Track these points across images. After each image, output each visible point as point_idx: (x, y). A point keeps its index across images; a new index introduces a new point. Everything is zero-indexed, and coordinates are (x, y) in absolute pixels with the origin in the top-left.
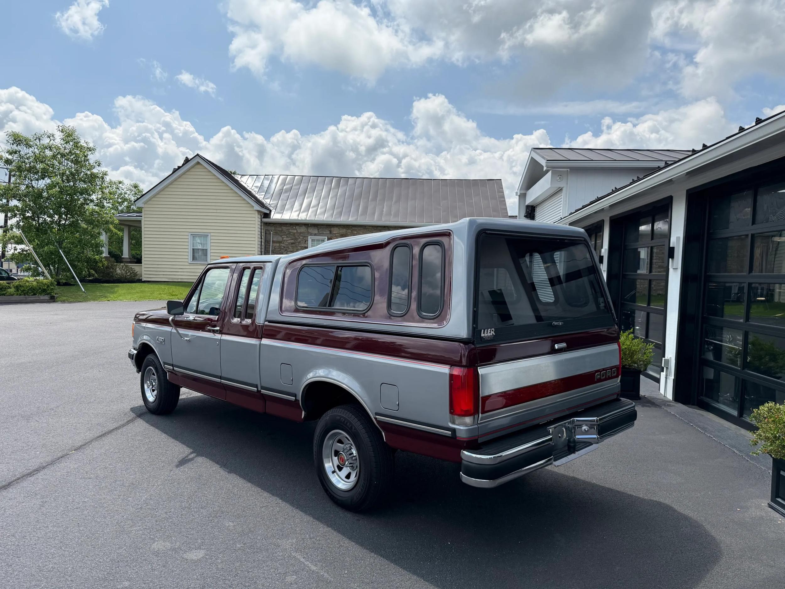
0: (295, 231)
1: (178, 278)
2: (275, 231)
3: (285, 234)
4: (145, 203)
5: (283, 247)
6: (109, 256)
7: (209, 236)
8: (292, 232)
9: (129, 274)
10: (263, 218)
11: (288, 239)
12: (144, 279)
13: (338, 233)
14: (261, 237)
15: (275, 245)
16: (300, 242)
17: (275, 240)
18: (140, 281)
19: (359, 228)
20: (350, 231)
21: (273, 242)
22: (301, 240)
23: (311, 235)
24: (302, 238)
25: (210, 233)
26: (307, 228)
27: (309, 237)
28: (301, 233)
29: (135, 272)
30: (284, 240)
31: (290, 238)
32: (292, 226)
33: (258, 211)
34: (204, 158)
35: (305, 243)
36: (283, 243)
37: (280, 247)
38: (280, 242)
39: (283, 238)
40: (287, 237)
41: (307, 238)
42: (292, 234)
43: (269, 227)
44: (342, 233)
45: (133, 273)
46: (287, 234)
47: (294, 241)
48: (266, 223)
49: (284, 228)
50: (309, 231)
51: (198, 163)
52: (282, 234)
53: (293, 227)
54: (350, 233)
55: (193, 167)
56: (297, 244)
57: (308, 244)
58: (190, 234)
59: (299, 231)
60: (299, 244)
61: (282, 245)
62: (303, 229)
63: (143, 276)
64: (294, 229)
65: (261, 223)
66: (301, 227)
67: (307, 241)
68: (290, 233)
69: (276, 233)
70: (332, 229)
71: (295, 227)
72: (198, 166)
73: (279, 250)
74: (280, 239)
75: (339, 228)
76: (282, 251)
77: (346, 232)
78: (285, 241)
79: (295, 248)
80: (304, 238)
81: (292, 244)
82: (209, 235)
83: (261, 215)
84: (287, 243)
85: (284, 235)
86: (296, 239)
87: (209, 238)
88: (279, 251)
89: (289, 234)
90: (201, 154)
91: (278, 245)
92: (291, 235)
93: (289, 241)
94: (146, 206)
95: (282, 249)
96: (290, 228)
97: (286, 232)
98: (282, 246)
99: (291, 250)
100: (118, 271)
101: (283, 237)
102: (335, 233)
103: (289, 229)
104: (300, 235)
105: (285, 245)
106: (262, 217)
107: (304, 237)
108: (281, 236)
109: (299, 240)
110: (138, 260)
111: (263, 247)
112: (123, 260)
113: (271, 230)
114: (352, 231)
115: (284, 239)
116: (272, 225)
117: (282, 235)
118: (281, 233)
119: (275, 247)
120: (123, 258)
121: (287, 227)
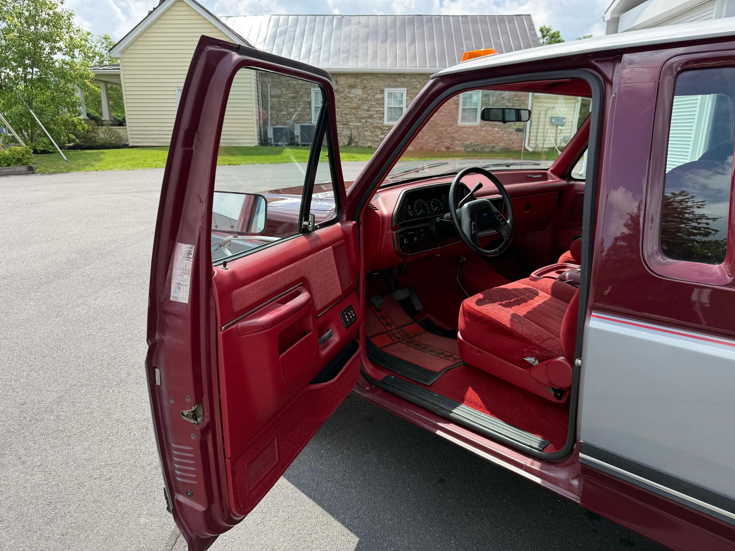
2: (272, 83)
3: (284, 86)
4: (120, 53)
5: (282, 103)
6: (88, 118)
8: (292, 84)
9: (113, 138)
11: (288, 92)
12: (130, 145)
13: (345, 84)
14: (258, 90)
15: (274, 99)
16: (302, 96)
17: (273, 94)
18: (126, 146)
19: (370, 77)
20: (359, 81)
21: (272, 96)
22: (303, 93)
23: (314, 86)
24: (304, 91)
27: (312, 89)
28: (302, 84)
29: (120, 136)
30: (284, 94)
31: (290, 92)
35: (308, 97)
36: (283, 98)
37: (279, 102)
38: (279, 97)
39: (282, 91)
40: (287, 90)
41: (309, 91)
42: (292, 85)
43: (265, 78)
44: (350, 84)
45: (118, 137)
46: (287, 86)
47: (294, 95)
52: (281, 86)
54: (359, 83)
56: (299, 98)
57: (311, 97)
58: (177, 89)
59: (300, 82)
60: (301, 98)
63: (130, 140)
64: (294, 80)
65: (257, 73)
67: (310, 95)
68: (289, 85)
69: (274, 86)
70: (339, 79)
72: (179, 4)
73: (279, 105)
74: (279, 92)
75: (346, 77)
76: (282, 107)
77: (355, 82)
78: (285, 95)
79: (297, 103)
80: (307, 91)
81: (293, 98)
84: (287, 98)
86: (297, 92)
91: (277, 99)
92: (291, 87)
93: (289, 95)
94: (122, 56)
95: (282, 104)
97: (285, 84)
98: (281, 101)
99: (293, 106)
100: (101, 135)
101: (282, 89)
102: (341, 83)
103: (289, 80)
104: (301, 87)
105: (285, 100)
107: (307, 89)
108: (280, 89)
109: (301, 93)
110: (122, 123)
111: (261, 103)
112: (104, 123)
113: (268, 82)
114: (361, 80)
115: (284, 92)
117: (281, 88)
118: (279, 85)
119: (274, 102)
120: (104, 121)
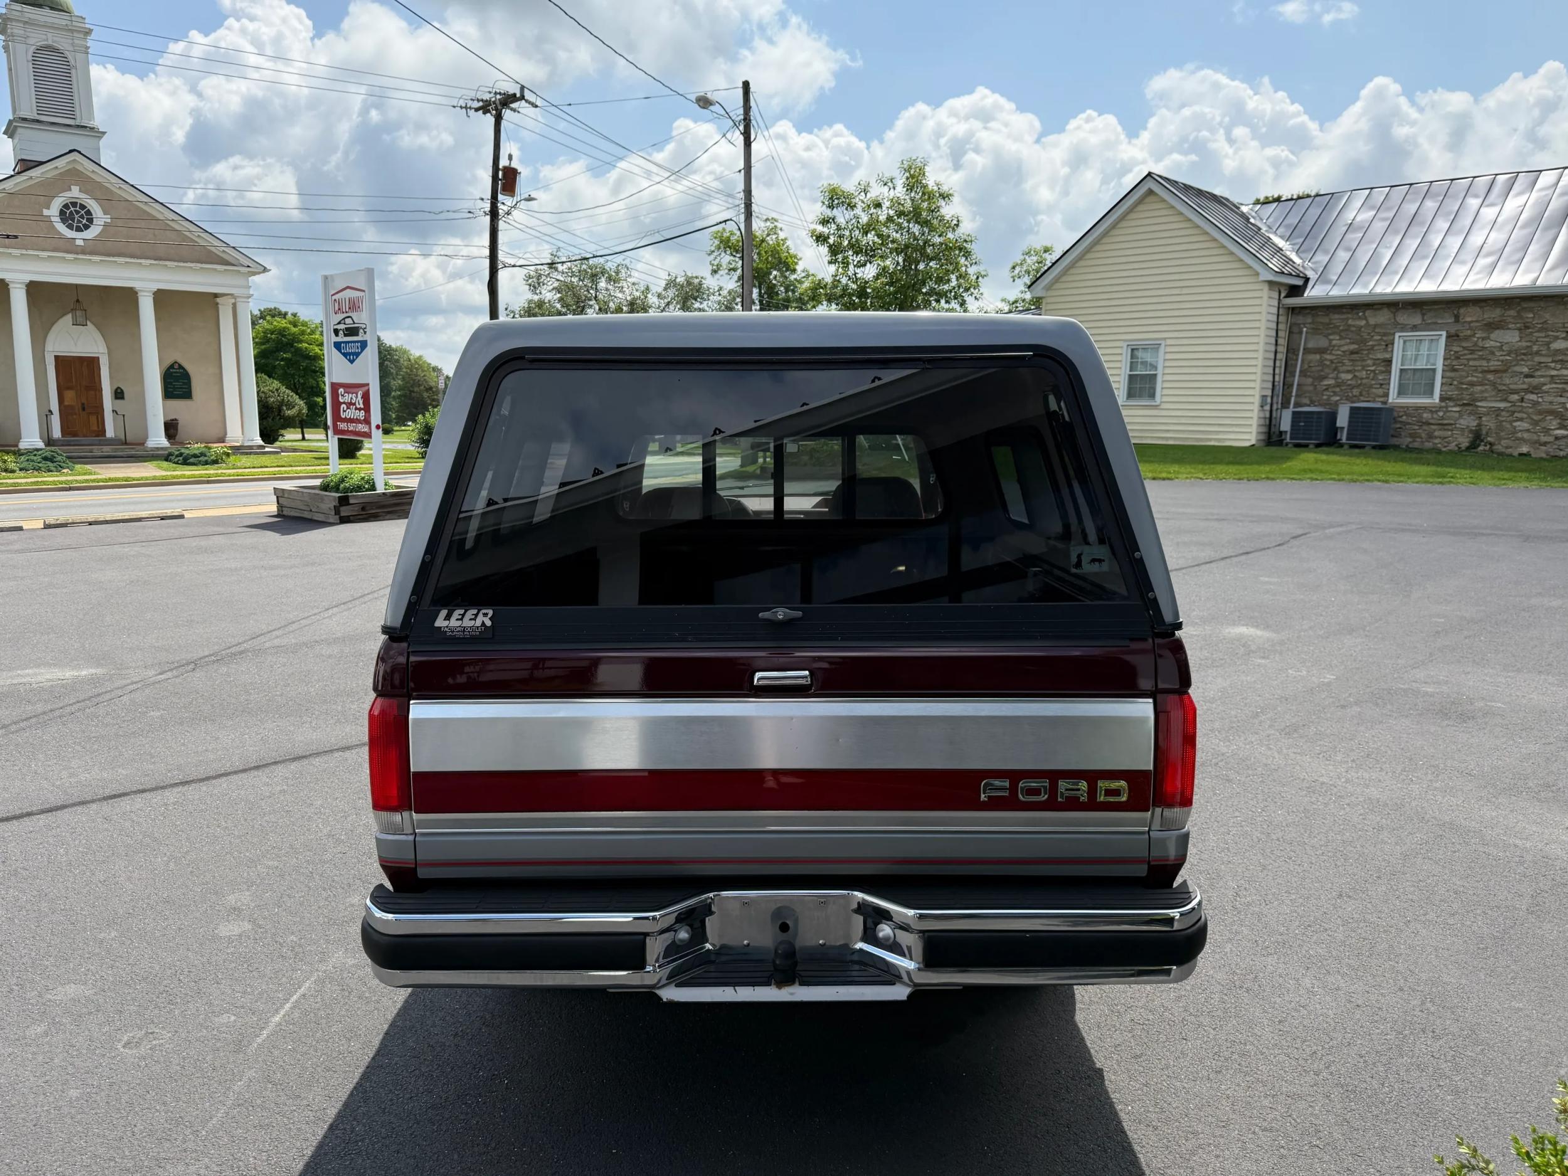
0: (1363, 323)
2: (1312, 326)
3: (1337, 330)
4: (1049, 288)
5: (1328, 363)
7: (1163, 346)
8: (1354, 326)
10: (1285, 297)
11: (1343, 342)
13: (1477, 321)
14: (1276, 341)
15: (1311, 357)
16: (1372, 348)
17: (1310, 345)
19: (1542, 304)
20: (1512, 313)
21: (1307, 351)
22: (1374, 343)
23: (1404, 328)
24: (1379, 338)
25: (1165, 339)
26: (1394, 314)
27: (1397, 335)
28: (1376, 326)
30: (1334, 346)
31: (1348, 341)
32: (1355, 311)
33: (1275, 284)
35: (1385, 350)
36: (1330, 354)
37: (1321, 362)
38: (1321, 351)
39: (1331, 340)
40: (1342, 338)
41: (1390, 337)
42: (1353, 329)
43: (1299, 317)
44: (1491, 320)
46: (1343, 330)
47: (1356, 346)
48: (1293, 309)
49: (1337, 316)
50: (1398, 319)
51: (1151, 192)
52: (1330, 331)
53: (1358, 314)
54: (1514, 317)
55: (1140, 201)
56: (1365, 352)
57: (1392, 351)
58: (1126, 344)
59: (1372, 321)
61: (1328, 357)
62: (1383, 317)
64: (1360, 318)
65: (1279, 308)
66: (1377, 312)
67: (1390, 346)
68: (1348, 328)
69: (1315, 331)
70: (1462, 311)
71: (1364, 312)
72: (1151, 198)
73: (1320, 368)
74: (1322, 342)
75: (1481, 307)
76: (1327, 370)
77: (1503, 315)
78: (1336, 348)
79: (1359, 363)
80: (1385, 338)
81: (1352, 353)
82: (1163, 343)
83: (1280, 292)
84: (1339, 353)
85: (1335, 333)
86: (1364, 341)
87: (1162, 350)
89: (1346, 330)
90: (1157, 171)
91: (1318, 357)
92: (1352, 331)
93: (1345, 348)
94: (1050, 293)
95: (1328, 366)
96: (1350, 316)
97: (1339, 327)
98: (1326, 359)
99: (1350, 368)
101: (1331, 337)
102: (1469, 319)
103: (1348, 319)
104: (1373, 331)
105: (1335, 357)
106: (1283, 295)
107: (1385, 334)
108: (1326, 336)
109: (1371, 343)
111: (1280, 364)
113: (1304, 324)
114: (1518, 312)
115: (1334, 342)
116: (1308, 311)
117: (1330, 334)
118: (1327, 329)
119: (1310, 362)
121: (1344, 313)
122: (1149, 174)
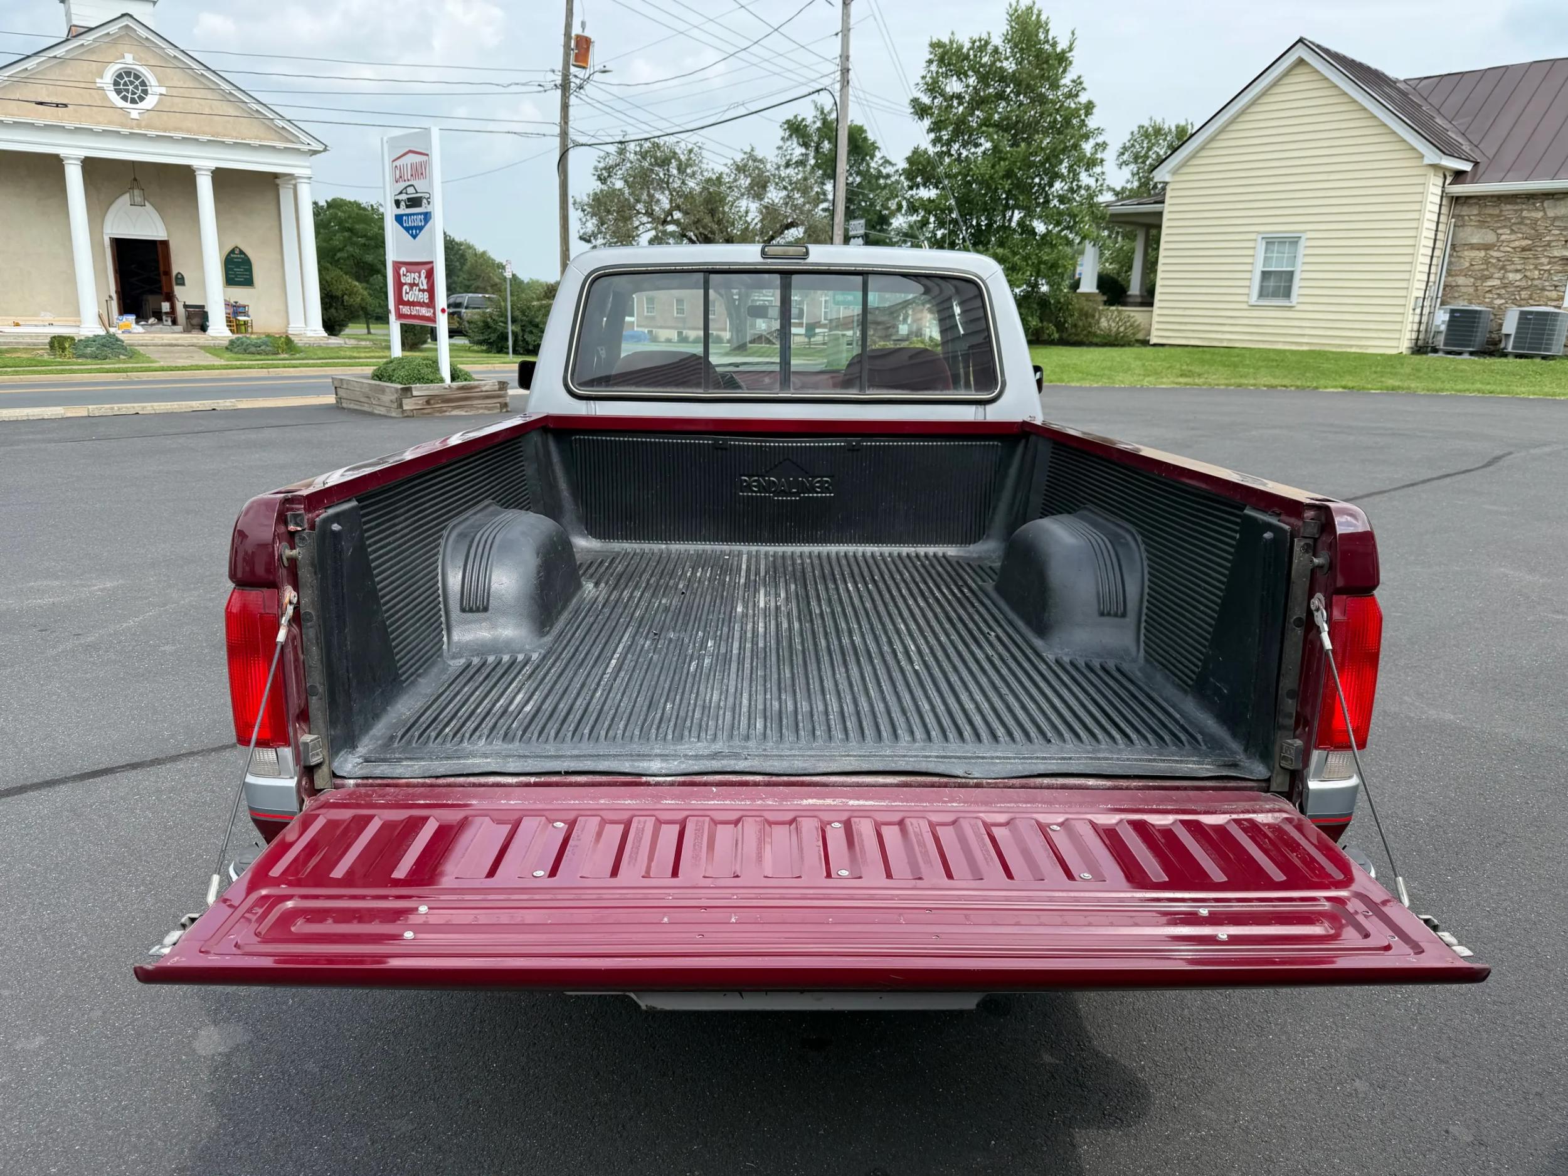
0: (1540, 215)
1: (1221, 340)
2: (1478, 218)
3: (1509, 224)
4: (1175, 172)
5: (1494, 261)
6: (1097, 291)
7: (1303, 239)
8: (1529, 218)
10: (1450, 184)
11: (1513, 237)
12: (1153, 340)
14: (1436, 235)
15: (1475, 254)
16: (1549, 243)
17: (1475, 241)
18: (1145, 343)
21: (1469, 247)
22: (1552, 238)
24: (1558, 232)
25: (1306, 231)
28: (1555, 218)
29: (1136, 324)
30: (1503, 241)
31: (1520, 235)
32: (1532, 201)
33: (1435, 167)
34: (1318, 46)
35: (1564, 247)
36: (1498, 250)
37: (1486, 260)
38: (1487, 247)
39: (1499, 235)
40: (1513, 232)
42: (1528, 222)
43: (1465, 208)
46: (1515, 224)
47: (1530, 242)
48: (1458, 198)
49: (1509, 207)
51: (1301, 62)
52: (1499, 225)
53: (1534, 204)
55: (1287, 73)
56: (1540, 249)
58: (1261, 236)
59: (1551, 213)
60: (1546, 250)
61: (1495, 254)
62: (1564, 208)
63: (1154, 333)
64: (1537, 209)
65: (1442, 197)
66: (1558, 203)
68: (1521, 221)
69: (1482, 224)
71: (1542, 202)
72: (1301, 70)
73: (1482, 267)
74: (1491, 238)
76: (1492, 270)
78: (1505, 244)
79: (1532, 261)
81: (1524, 249)
82: (1304, 236)
83: (1445, 177)
84: (1508, 249)
85: (1505, 227)
86: (1539, 237)
87: (1303, 243)
88: (1483, 270)
89: (1521, 223)
90: (1309, 37)
91: (1482, 253)
92: (1526, 225)
93: (1517, 244)
94: (1177, 178)
95: (1493, 265)
96: (1524, 206)
97: (1510, 219)
98: (1492, 257)
99: (1519, 267)
100: (1104, 323)
101: (1500, 231)
103: (1522, 210)
104: (1552, 225)
105: (1503, 254)
106: (1448, 182)
107: (1565, 228)
108: (1494, 230)
109: (1548, 238)
111: (1439, 261)
112: (1129, 299)
115: (1503, 237)
116: (1475, 201)
117: (1499, 228)
118: (1496, 222)
119: (1472, 259)
120: (1130, 295)
121: (1517, 204)
122: (1301, 40)
